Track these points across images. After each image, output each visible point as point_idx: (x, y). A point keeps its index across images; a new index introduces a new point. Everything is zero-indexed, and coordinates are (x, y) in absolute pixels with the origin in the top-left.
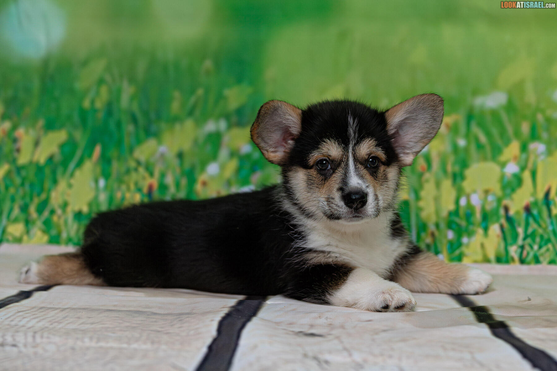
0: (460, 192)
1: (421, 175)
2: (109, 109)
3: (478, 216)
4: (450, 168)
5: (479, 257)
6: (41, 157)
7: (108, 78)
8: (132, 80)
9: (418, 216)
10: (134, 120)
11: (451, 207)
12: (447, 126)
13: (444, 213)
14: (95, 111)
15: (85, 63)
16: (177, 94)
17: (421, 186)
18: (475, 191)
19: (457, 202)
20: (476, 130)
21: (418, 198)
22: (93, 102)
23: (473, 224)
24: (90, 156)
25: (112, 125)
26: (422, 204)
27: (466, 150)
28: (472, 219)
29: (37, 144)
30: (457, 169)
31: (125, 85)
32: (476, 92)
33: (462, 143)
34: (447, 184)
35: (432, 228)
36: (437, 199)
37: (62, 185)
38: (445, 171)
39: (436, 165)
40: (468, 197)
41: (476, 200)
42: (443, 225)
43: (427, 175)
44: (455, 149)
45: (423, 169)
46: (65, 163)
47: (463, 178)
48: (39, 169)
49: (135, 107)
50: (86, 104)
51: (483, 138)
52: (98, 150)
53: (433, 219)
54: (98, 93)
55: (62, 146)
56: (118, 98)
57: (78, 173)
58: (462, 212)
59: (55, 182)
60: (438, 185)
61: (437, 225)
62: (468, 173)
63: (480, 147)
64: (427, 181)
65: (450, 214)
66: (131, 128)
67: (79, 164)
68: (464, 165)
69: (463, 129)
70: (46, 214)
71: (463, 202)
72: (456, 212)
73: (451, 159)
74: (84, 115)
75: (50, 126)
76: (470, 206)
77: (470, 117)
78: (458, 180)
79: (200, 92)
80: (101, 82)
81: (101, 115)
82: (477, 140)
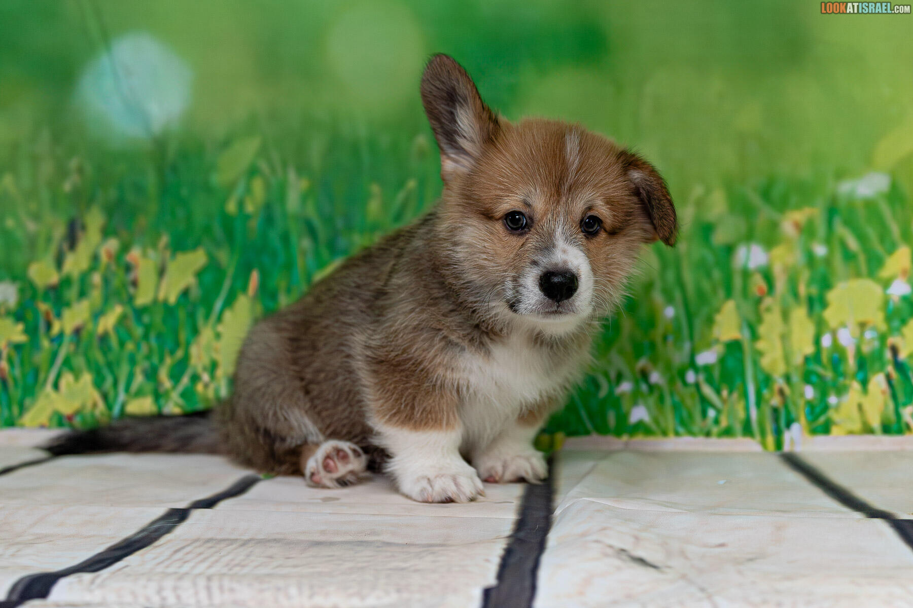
0: (821, 326)
1: (759, 301)
2: (269, 214)
3: (851, 362)
4: (803, 290)
5: (857, 426)
6: (171, 292)
7: (263, 166)
8: (302, 169)
9: (756, 364)
10: (311, 231)
11: (809, 349)
12: (797, 225)
13: (798, 360)
14: (248, 217)
15: (226, 144)
16: (375, 189)
17: (760, 320)
18: (843, 325)
19: (817, 341)
20: (841, 230)
21: (755, 336)
22: (241, 204)
23: (844, 375)
24: (244, 289)
25: (274, 238)
26: (761, 345)
27: (828, 261)
28: (842, 368)
29: (162, 272)
30: (814, 290)
31: (292, 176)
32: (840, 175)
33: (820, 250)
34: (799, 313)
35: (780, 382)
36: (785, 338)
37: (207, 334)
38: (796, 295)
39: (781, 285)
40: (834, 333)
41: (846, 338)
42: (796, 378)
43: (768, 301)
44: (811, 259)
45: (761, 290)
46: (207, 301)
47: (824, 305)
48: (169, 311)
49: (311, 211)
50: (231, 207)
51: (853, 244)
52: (255, 277)
53: (781, 368)
54: (248, 190)
55: (199, 274)
56: (282, 197)
57: (228, 315)
58: (825, 357)
59: (195, 332)
60: (786, 315)
61: (787, 378)
62: (832, 296)
63: (849, 257)
64: (768, 310)
65: (807, 359)
66: (306, 243)
67: (230, 302)
68: (826, 284)
69: (821, 230)
70: (185, 380)
71: (826, 341)
72: (816, 357)
73: (805, 275)
74: (228, 222)
75: (179, 246)
76: (837, 347)
77: (832, 211)
78: (817, 308)
79: (412, 184)
80: (253, 172)
81: (255, 224)
82: (844, 245)
